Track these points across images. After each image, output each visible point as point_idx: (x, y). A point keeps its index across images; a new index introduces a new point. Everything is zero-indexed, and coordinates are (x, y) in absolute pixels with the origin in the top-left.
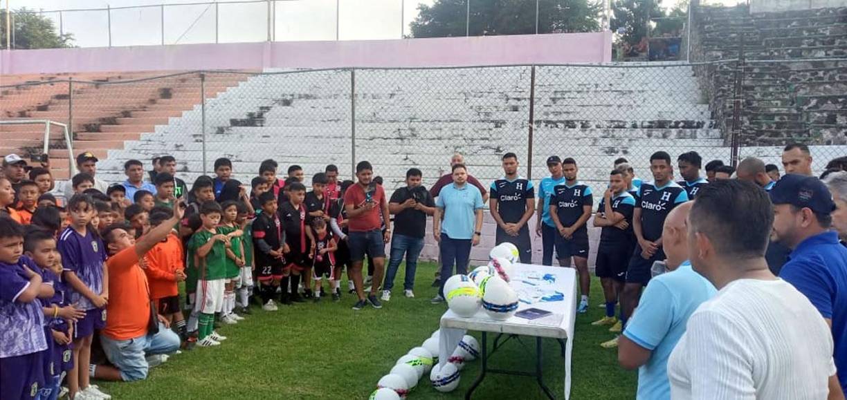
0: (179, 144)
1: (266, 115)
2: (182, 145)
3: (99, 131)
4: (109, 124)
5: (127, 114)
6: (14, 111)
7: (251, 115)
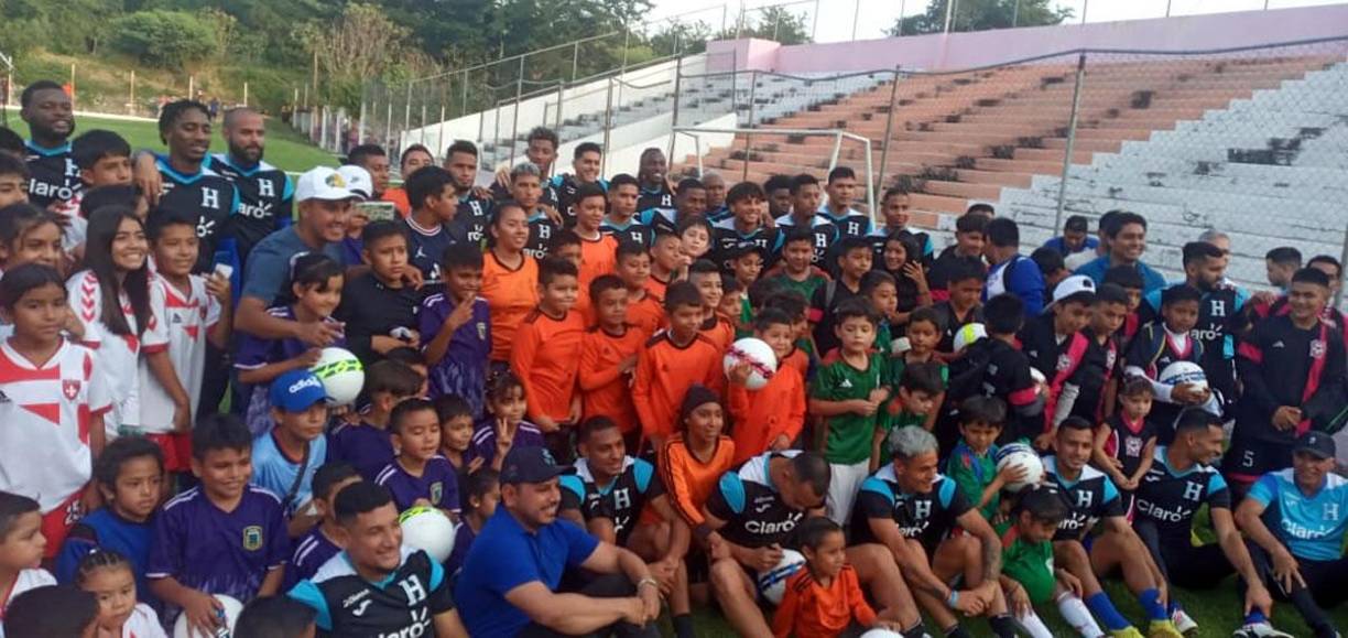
0: (1116, 187)
1: (1306, 144)
2: (1120, 190)
3: (1011, 158)
4: (1031, 146)
5: (1063, 133)
6: (916, 123)
7: (1275, 143)
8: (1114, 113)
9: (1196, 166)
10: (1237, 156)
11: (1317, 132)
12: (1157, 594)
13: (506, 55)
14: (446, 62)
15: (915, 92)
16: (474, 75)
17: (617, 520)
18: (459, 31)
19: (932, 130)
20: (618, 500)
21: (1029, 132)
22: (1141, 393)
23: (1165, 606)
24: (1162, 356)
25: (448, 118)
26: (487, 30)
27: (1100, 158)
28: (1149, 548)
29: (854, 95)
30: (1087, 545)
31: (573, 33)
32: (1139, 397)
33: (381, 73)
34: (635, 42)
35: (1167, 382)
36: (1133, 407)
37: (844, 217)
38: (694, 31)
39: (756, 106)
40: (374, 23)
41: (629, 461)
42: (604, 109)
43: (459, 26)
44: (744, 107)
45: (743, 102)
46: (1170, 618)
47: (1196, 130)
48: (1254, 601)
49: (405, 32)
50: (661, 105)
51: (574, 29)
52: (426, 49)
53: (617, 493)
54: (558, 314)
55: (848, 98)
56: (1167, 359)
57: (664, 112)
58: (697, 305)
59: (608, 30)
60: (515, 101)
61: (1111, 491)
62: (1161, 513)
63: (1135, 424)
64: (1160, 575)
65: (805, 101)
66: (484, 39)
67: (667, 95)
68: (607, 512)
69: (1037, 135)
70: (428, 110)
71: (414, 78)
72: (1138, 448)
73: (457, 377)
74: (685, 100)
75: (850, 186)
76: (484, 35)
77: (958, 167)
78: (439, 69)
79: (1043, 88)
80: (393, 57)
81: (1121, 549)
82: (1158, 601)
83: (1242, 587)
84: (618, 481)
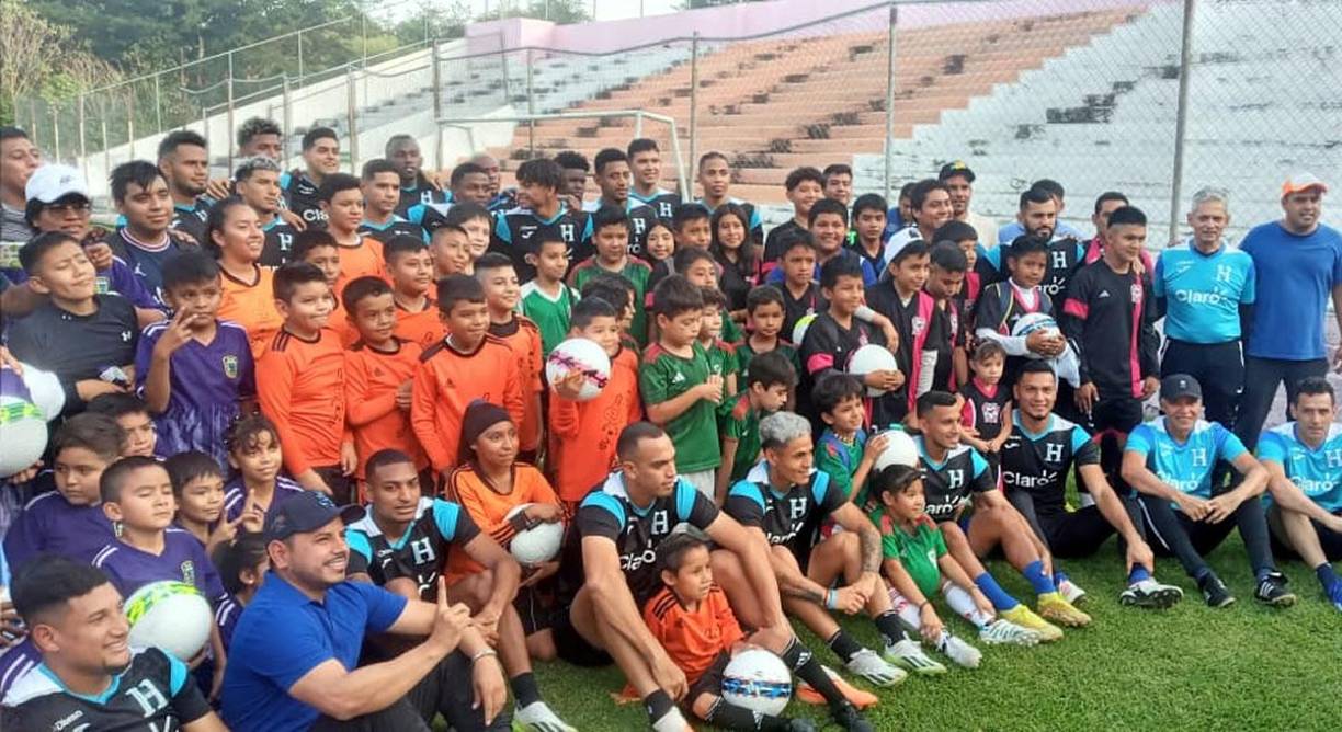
3: (827, 137)
4: (848, 123)
5: (878, 106)
6: (720, 105)
7: (1091, 100)
8: (928, 81)
9: (1017, 130)
10: (1055, 117)
11: (1129, 86)
12: (1041, 566)
13: (206, 55)
14: (127, 67)
15: (716, 71)
16: (169, 81)
17: (420, 578)
18: (140, 27)
19: (739, 113)
20: (418, 553)
21: (844, 108)
22: (992, 355)
23: (1051, 577)
24: (1013, 314)
25: (138, 136)
26: (177, 25)
27: (920, 130)
28: (1026, 517)
29: (648, 79)
30: (963, 524)
31: (293, 22)
32: (990, 360)
33: (38, 86)
34: (374, 31)
35: (1020, 334)
36: (986, 372)
37: (653, 197)
38: (450, 15)
39: (536, 96)
40: (19, 21)
41: (426, 503)
42: (345, 110)
43: (138, 20)
44: (521, 99)
45: (519, 93)
46: (1057, 590)
47: (1013, 93)
48: (1134, 558)
49: (66, 32)
50: (417, 102)
51: (295, 17)
52: (97, 52)
53: (415, 544)
54: (312, 334)
55: (640, 82)
56: (1017, 317)
57: (421, 110)
58: (482, 302)
59: (338, 16)
60: (226, 109)
61: (980, 464)
62: (1029, 481)
63: (989, 390)
64: (1041, 544)
65: (592, 88)
66: (177, 37)
67: (424, 90)
68: (404, 569)
69: (851, 110)
70: (110, 130)
71: (84, 91)
72: (996, 413)
73: (194, 427)
74: (447, 95)
75: (655, 161)
76: (174, 30)
77: (773, 151)
78: (118, 78)
79: (852, 59)
80: (53, 66)
81: (999, 523)
82: (1044, 573)
83: (1123, 544)
84: (414, 528)
